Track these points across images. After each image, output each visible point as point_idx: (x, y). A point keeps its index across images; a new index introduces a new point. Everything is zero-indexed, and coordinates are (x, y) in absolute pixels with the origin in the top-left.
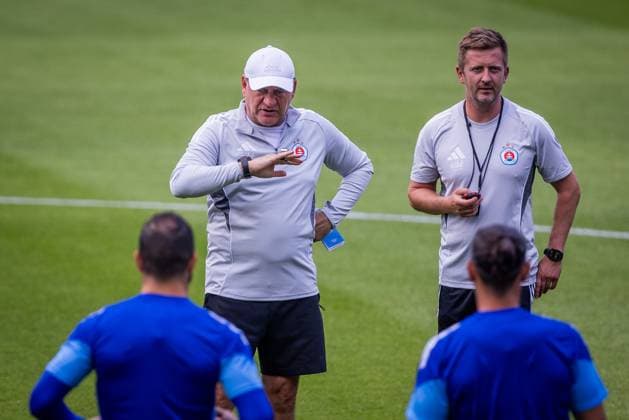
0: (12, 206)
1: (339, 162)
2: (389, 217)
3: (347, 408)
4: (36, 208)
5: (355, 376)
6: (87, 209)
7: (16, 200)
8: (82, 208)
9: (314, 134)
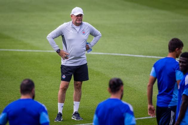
0: (20, 52)
3: (99, 98)
4: (27, 52)
5: (100, 91)
6: (38, 52)
7: (22, 50)
8: (36, 52)
9: (87, 29)
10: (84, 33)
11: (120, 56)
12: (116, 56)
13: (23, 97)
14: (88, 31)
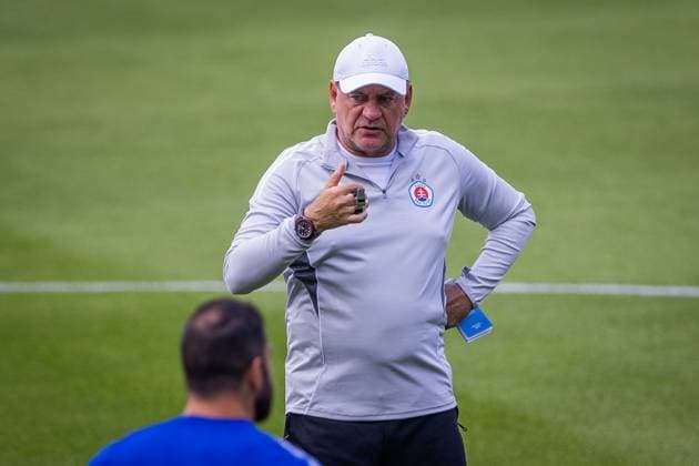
1: (482, 208)
2: (562, 288)
9: (442, 166)
10: (421, 196)
11: (636, 299)
12: (606, 300)
13: (195, 408)
14: (446, 184)
